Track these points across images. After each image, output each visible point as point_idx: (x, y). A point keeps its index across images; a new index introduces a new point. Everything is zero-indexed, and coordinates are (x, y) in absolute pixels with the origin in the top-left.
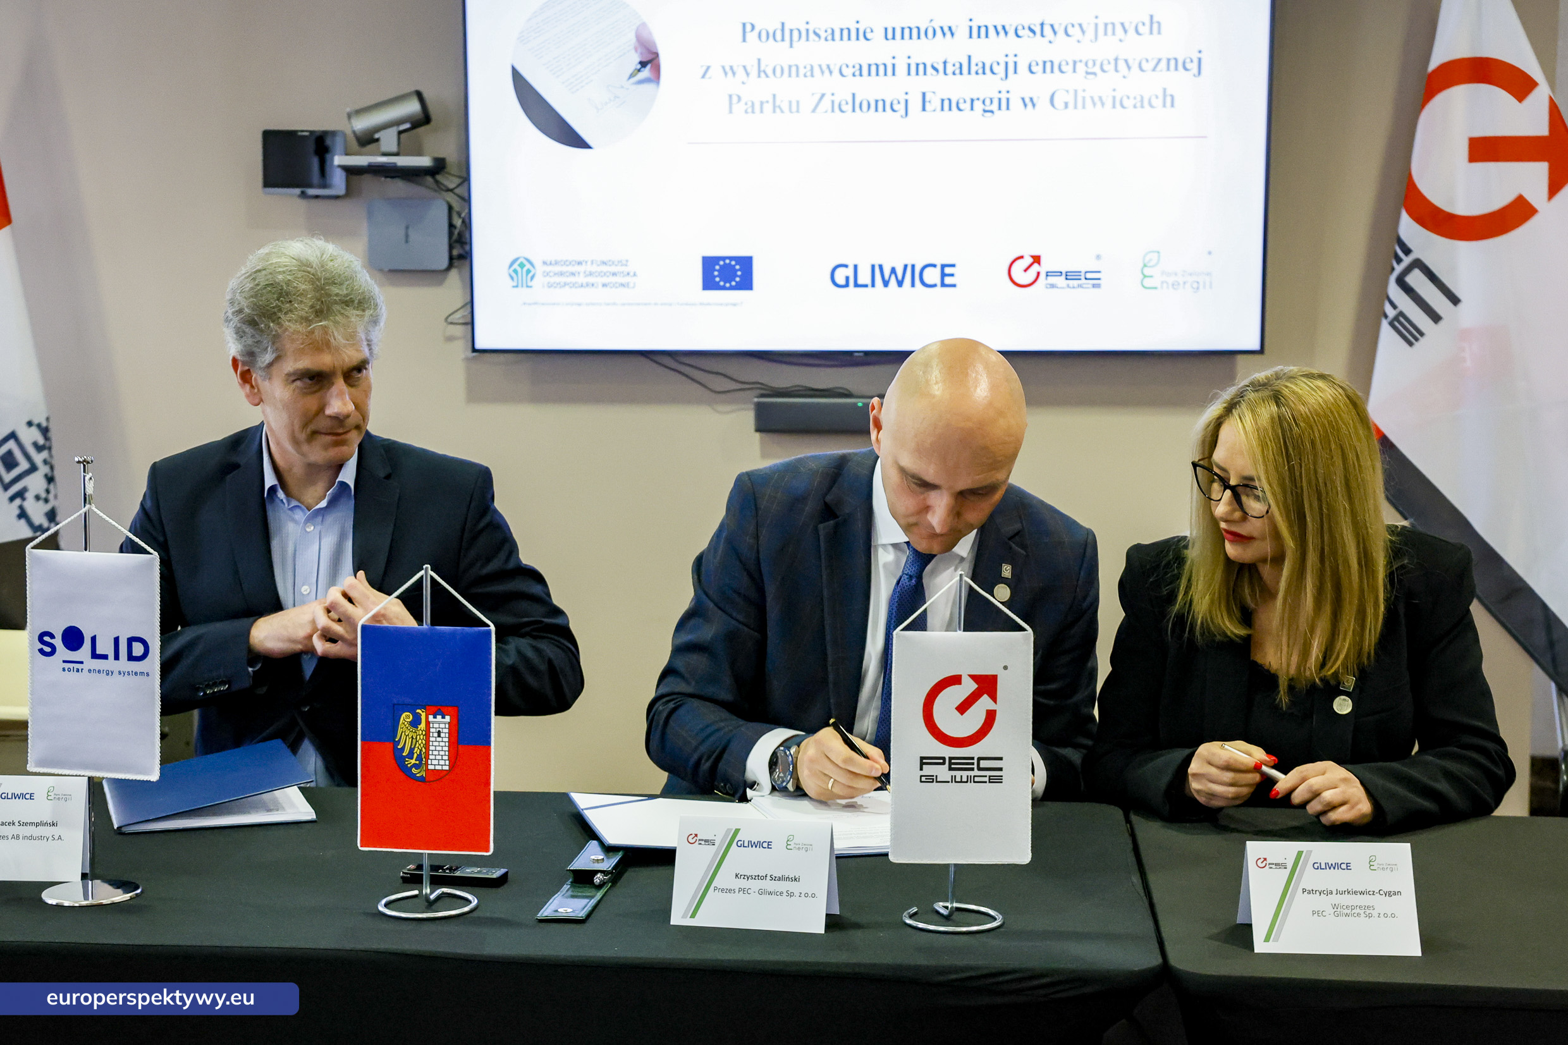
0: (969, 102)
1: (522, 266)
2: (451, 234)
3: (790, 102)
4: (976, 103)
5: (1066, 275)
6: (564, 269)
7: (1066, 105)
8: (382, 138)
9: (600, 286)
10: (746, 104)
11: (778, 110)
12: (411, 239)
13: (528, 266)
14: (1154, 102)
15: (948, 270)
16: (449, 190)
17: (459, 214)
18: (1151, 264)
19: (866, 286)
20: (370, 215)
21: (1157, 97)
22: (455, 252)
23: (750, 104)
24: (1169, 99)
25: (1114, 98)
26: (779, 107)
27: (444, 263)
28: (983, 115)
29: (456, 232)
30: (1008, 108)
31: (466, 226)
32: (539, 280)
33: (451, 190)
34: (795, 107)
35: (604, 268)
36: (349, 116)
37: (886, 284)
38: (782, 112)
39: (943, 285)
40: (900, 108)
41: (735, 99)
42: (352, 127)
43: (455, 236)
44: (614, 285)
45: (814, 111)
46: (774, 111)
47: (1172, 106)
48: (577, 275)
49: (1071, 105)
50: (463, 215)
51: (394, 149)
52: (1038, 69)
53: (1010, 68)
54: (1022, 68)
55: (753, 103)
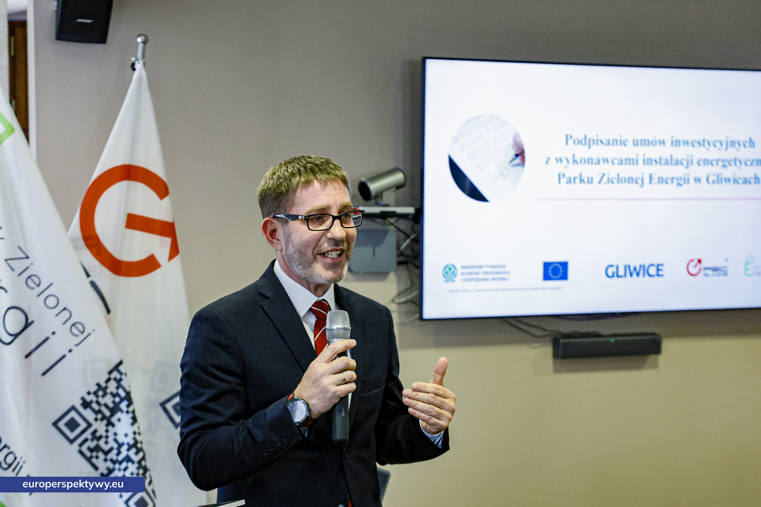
0: (670, 179)
1: (450, 269)
3: (588, 178)
4: (674, 180)
6: (472, 270)
9: (492, 280)
10: (567, 178)
12: (375, 254)
13: (453, 269)
15: (660, 267)
18: (749, 263)
19: (621, 277)
21: (752, 179)
24: (757, 180)
25: (734, 178)
26: (583, 180)
27: (395, 269)
30: (688, 183)
32: (459, 277)
34: (590, 181)
35: (494, 270)
37: (631, 275)
38: (584, 183)
39: (658, 275)
40: (640, 181)
41: (561, 176)
44: (498, 279)
45: (600, 182)
46: (581, 183)
47: (759, 183)
48: (479, 274)
49: (716, 182)
52: (701, 163)
53: (690, 163)
54: (695, 162)
55: (570, 178)
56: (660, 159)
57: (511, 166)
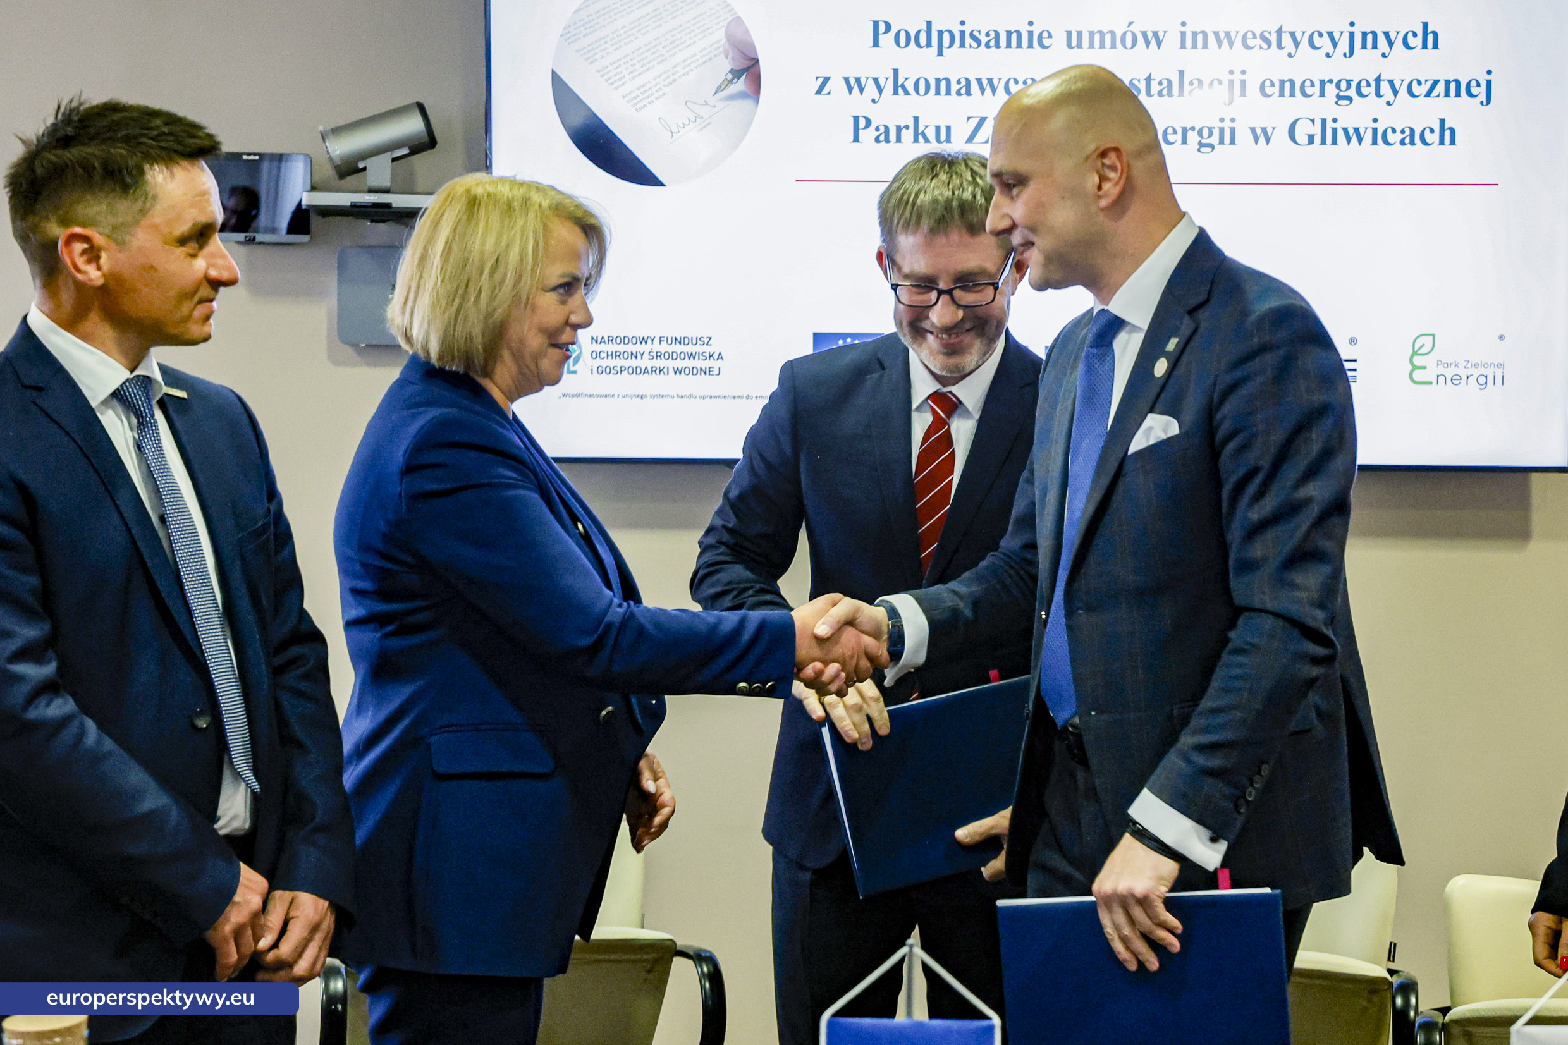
0: (1179, 131)
3: (938, 128)
4: (1190, 133)
6: (622, 348)
7: (1311, 140)
8: (368, 170)
9: (671, 371)
10: (877, 129)
11: (921, 138)
14: (1428, 137)
18: (1421, 351)
20: (342, 267)
21: (1432, 131)
23: (882, 129)
24: (1447, 134)
25: (1375, 130)
26: (923, 134)
28: (1198, 151)
32: (585, 363)
35: (678, 348)
36: (323, 137)
42: (327, 151)
44: (692, 371)
45: (970, 139)
46: (916, 140)
47: (1453, 142)
48: (639, 356)
49: (1318, 139)
51: (386, 183)
52: (1273, 91)
53: (1236, 89)
54: (1253, 88)
55: (887, 128)
56: (1148, 80)
57: (721, 100)
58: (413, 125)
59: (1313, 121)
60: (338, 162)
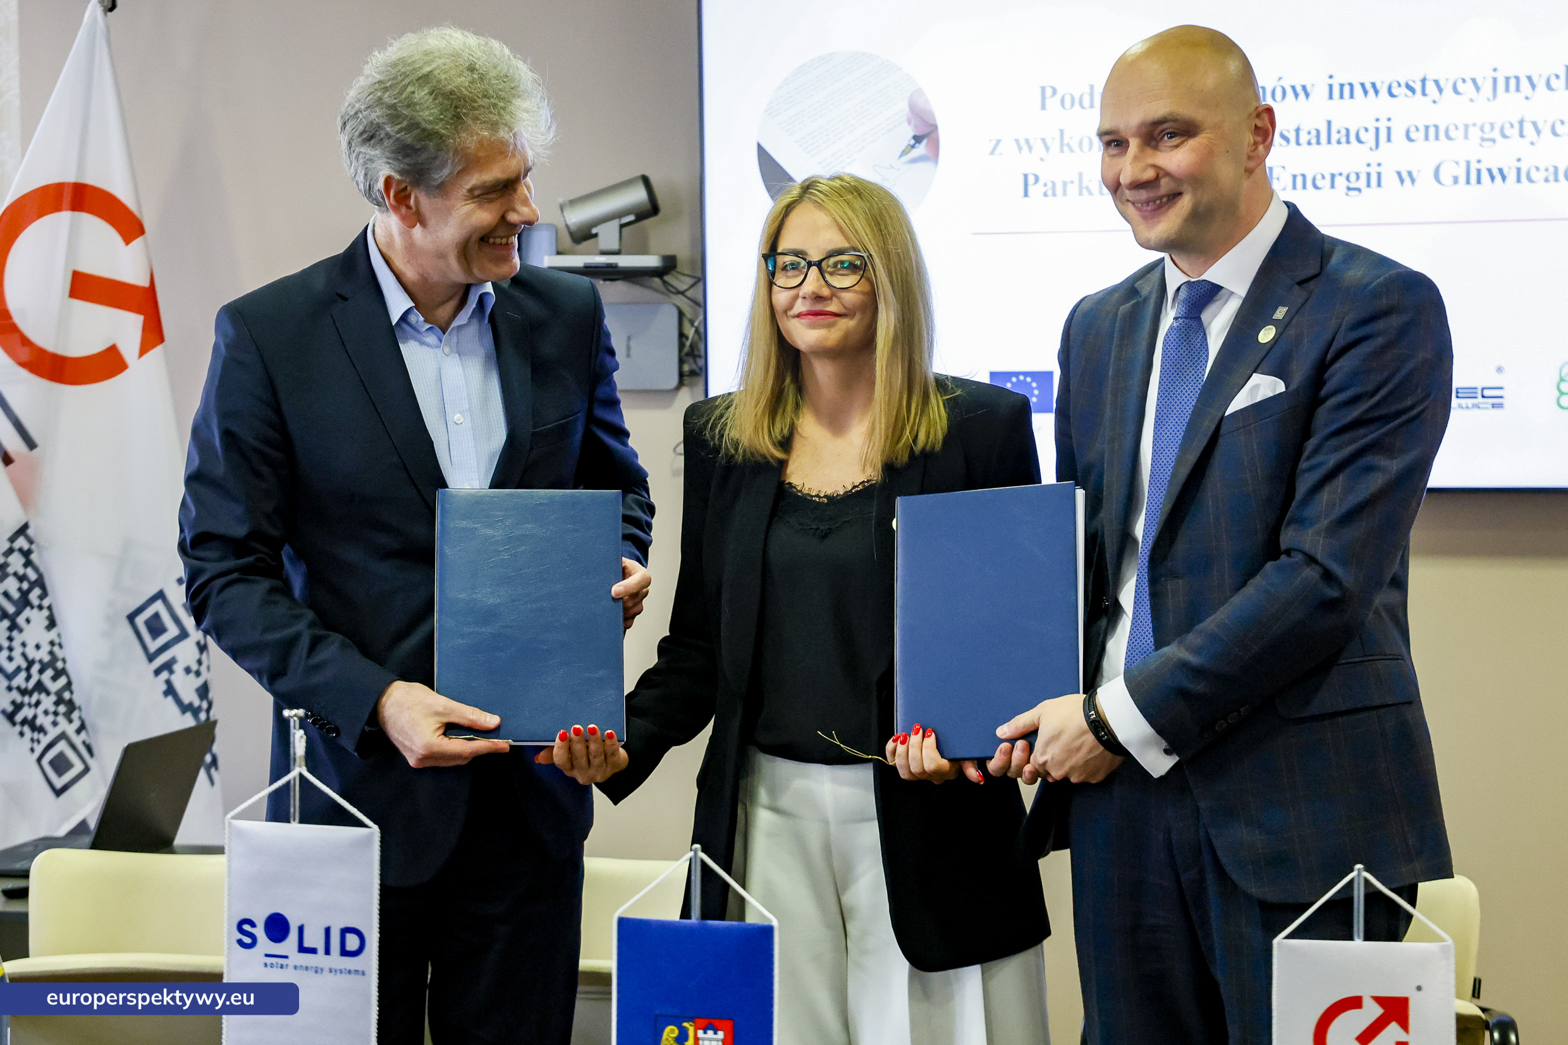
0: (1328, 177)
2: (681, 346)
4: (1338, 179)
5: (1457, 392)
7: (1456, 180)
8: (600, 235)
10: (1045, 185)
11: (1085, 192)
12: (633, 352)
16: (679, 292)
17: (692, 322)
22: (686, 368)
23: (1050, 185)
25: (1519, 170)
26: (1087, 188)
27: (674, 381)
28: (1347, 194)
29: (688, 343)
30: (1379, 185)
31: (700, 338)
33: (682, 293)
36: (562, 208)
38: (1091, 193)
41: (1031, 180)
42: (565, 221)
43: (686, 349)
46: (1081, 194)
49: (1462, 179)
50: (696, 324)
51: (615, 246)
52: (1419, 136)
53: (1382, 136)
54: (1398, 134)
55: (1054, 184)
56: (1298, 131)
57: (905, 163)
58: (638, 195)
59: (1457, 163)
60: (573, 228)
